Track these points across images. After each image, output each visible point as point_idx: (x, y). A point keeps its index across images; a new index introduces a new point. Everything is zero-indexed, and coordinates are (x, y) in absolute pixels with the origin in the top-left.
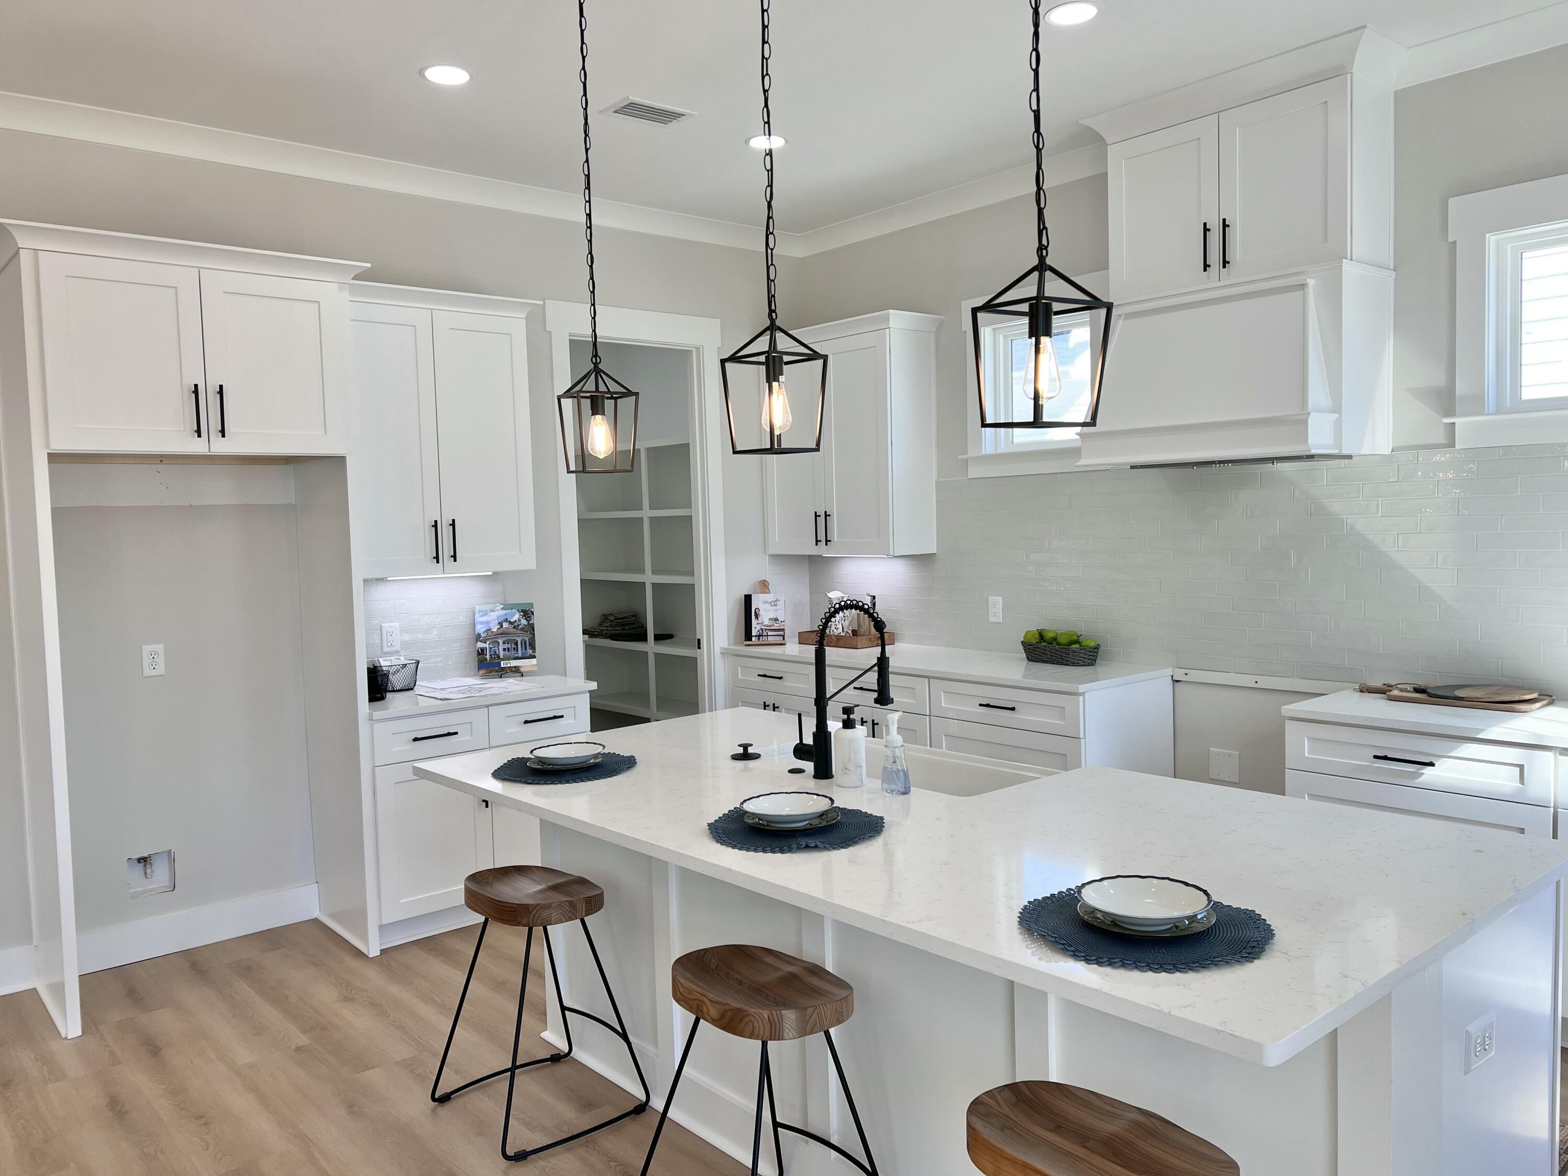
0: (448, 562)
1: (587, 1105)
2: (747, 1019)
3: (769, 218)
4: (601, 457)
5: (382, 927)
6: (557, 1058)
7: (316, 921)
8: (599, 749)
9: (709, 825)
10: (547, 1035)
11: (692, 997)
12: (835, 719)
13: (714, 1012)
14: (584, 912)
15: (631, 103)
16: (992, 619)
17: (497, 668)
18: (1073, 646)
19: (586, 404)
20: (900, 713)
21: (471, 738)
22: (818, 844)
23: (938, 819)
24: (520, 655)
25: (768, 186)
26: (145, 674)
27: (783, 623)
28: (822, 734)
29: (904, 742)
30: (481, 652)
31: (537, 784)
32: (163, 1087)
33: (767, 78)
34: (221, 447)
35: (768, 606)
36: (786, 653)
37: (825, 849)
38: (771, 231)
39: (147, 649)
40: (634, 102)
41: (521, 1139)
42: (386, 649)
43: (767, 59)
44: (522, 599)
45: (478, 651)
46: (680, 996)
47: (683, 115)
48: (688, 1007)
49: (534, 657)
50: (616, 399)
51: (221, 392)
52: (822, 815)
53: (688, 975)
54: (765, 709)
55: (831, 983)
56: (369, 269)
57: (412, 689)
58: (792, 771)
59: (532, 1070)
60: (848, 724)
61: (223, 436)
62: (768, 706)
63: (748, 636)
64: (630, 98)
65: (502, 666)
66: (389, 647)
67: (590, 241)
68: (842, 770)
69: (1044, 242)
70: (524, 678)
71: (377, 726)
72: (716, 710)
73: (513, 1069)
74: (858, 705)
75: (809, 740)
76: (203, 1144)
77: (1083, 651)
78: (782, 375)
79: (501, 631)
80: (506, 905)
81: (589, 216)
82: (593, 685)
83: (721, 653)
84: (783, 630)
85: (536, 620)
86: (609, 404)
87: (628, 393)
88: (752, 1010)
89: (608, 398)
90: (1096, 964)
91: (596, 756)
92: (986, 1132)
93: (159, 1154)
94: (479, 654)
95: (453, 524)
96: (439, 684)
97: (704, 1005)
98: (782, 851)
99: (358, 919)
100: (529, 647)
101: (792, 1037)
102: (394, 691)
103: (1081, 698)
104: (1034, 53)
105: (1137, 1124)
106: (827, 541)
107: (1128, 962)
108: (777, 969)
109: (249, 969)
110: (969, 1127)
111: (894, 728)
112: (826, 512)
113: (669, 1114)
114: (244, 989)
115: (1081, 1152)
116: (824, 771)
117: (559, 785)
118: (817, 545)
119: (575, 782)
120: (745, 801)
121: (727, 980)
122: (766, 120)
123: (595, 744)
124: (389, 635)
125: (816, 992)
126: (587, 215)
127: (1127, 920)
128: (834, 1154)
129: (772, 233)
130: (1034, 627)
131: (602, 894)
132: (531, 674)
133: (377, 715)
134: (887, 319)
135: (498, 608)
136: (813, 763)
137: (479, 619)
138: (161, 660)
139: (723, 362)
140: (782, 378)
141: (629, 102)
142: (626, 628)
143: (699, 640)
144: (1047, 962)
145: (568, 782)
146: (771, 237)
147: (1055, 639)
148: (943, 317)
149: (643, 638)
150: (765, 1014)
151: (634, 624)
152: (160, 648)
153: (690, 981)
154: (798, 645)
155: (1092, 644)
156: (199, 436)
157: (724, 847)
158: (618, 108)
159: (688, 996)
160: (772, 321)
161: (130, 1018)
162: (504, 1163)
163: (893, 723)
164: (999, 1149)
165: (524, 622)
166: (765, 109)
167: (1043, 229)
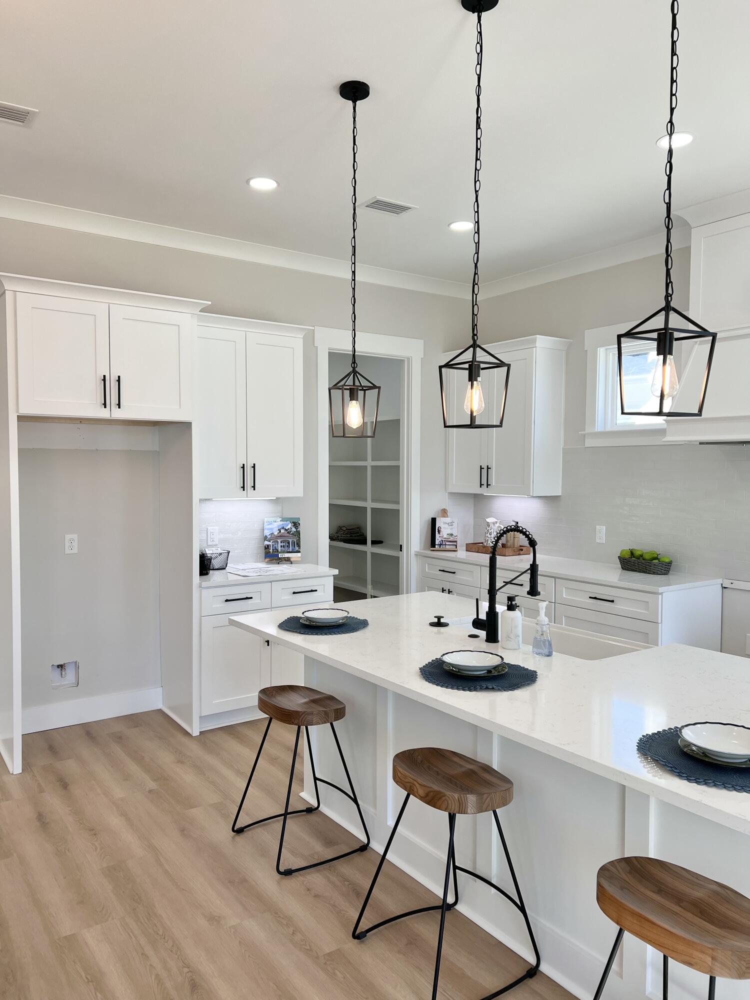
0: (250, 490)
1: (329, 842)
2: (444, 798)
3: (475, 274)
4: (355, 427)
5: (201, 717)
6: (310, 810)
7: (160, 711)
8: (345, 614)
9: (420, 669)
10: (303, 795)
11: (406, 780)
12: (501, 604)
13: (421, 792)
14: (333, 720)
15: (377, 201)
16: (598, 541)
17: (276, 558)
18: (654, 561)
19: (347, 393)
20: (547, 603)
21: (260, 601)
22: (495, 687)
23: (573, 675)
24: (291, 550)
25: (476, 253)
26: (66, 553)
27: (456, 537)
28: (492, 613)
29: (549, 622)
30: (267, 547)
31: (307, 634)
32: (70, 808)
33: (478, 183)
34: (118, 414)
35: (446, 526)
36: (458, 556)
37: (499, 690)
38: (476, 282)
39: (68, 537)
40: (380, 200)
41: (290, 861)
42: (210, 543)
43: (478, 170)
44: (294, 515)
45: (265, 547)
46: (397, 779)
47: (410, 208)
48: (403, 786)
49: (299, 552)
50: (365, 390)
51: (119, 381)
52: (496, 667)
53: (404, 766)
54: (443, 592)
55: (495, 777)
56: (210, 305)
57: (225, 569)
58: (471, 636)
59: (298, 816)
60: (511, 608)
61: (119, 407)
62: (445, 590)
63: (433, 544)
64: (377, 197)
65: (280, 557)
66: (211, 541)
67: (354, 289)
68: (506, 638)
69: (670, 291)
70: (293, 565)
71: (204, 592)
72: (410, 593)
73: (285, 815)
74: (518, 596)
75: (483, 616)
76: (93, 847)
77: (660, 565)
78: (479, 376)
79: (280, 534)
80: (285, 710)
81: (354, 272)
82: (336, 572)
83: (415, 555)
84: (456, 541)
85: (301, 529)
86: (361, 393)
87: (374, 387)
88: (448, 793)
89: (360, 390)
90: (696, 783)
91: (343, 618)
92: (611, 889)
93: (67, 851)
94: (266, 548)
95: (254, 467)
96: (241, 567)
97: (415, 787)
98: (470, 690)
99: (186, 710)
100: (296, 546)
101: (473, 812)
102: (213, 569)
103: (660, 596)
104: (668, 164)
105: (716, 893)
106: (488, 485)
107: (719, 784)
108: (461, 766)
109: (120, 738)
110: (599, 885)
111: (543, 613)
112: (488, 466)
113: (387, 857)
114: (117, 750)
115: (676, 909)
116: (492, 638)
117: (321, 636)
118: (481, 487)
119: (331, 634)
120: (444, 655)
121: (429, 772)
122: (476, 210)
123: (342, 610)
124: (212, 534)
125: (488, 784)
126: (353, 272)
127: (716, 754)
128: (493, 890)
129: (477, 284)
130: (627, 547)
131: (345, 707)
132: (297, 562)
133: (204, 584)
134: (534, 341)
135: (278, 520)
136: (485, 632)
137: (266, 527)
138: (75, 544)
139: (441, 367)
140: (479, 379)
141: (376, 200)
142: (353, 535)
143: (401, 546)
144: (659, 778)
145: (326, 634)
146: (476, 286)
147: (642, 556)
148: (572, 341)
149: (364, 542)
150: (456, 796)
151: (358, 533)
152: (75, 536)
153: (405, 770)
154: (465, 552)
155: (667, 560)
156: (105, 407)
157: (431, 684)
158: (369, 204)
159: (403, 779)
160: (474, 341)
161: (50, 764)
162: (278, 876)
163: (542, 608)
164: (621, 903)
165: (294, 529)
166: (476, 203)
167: (670, 283)
